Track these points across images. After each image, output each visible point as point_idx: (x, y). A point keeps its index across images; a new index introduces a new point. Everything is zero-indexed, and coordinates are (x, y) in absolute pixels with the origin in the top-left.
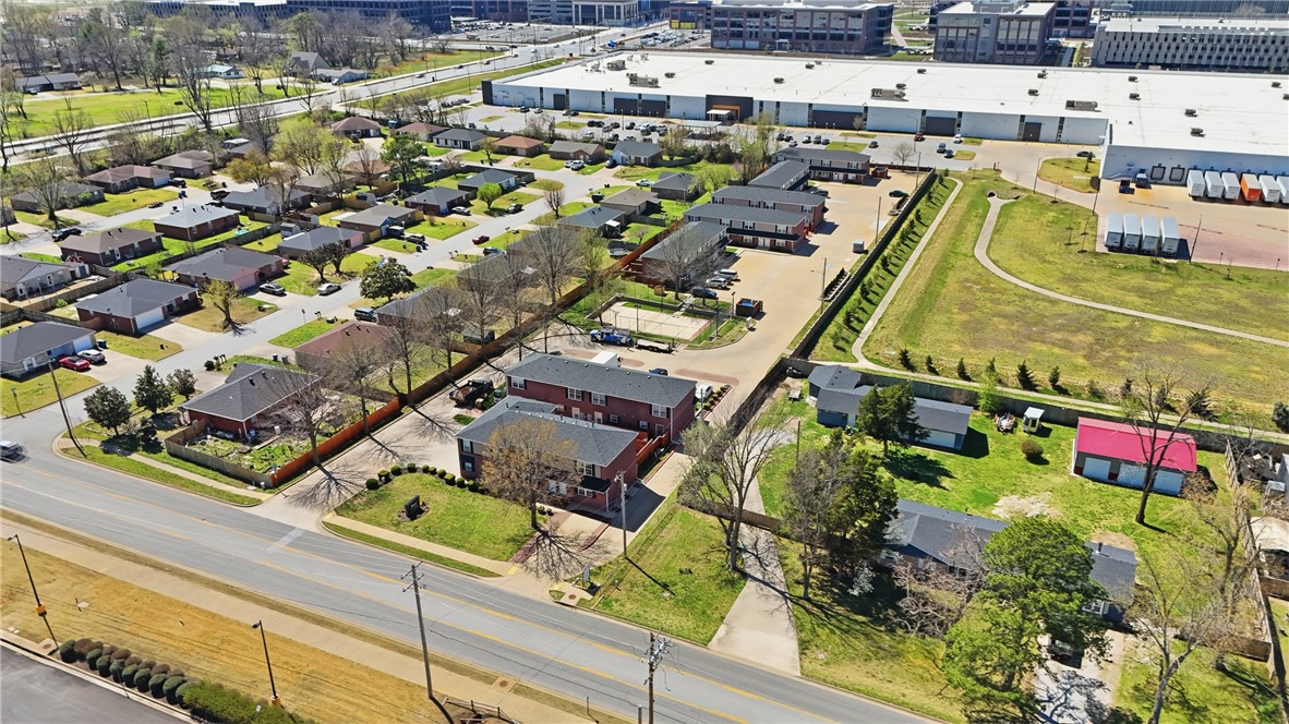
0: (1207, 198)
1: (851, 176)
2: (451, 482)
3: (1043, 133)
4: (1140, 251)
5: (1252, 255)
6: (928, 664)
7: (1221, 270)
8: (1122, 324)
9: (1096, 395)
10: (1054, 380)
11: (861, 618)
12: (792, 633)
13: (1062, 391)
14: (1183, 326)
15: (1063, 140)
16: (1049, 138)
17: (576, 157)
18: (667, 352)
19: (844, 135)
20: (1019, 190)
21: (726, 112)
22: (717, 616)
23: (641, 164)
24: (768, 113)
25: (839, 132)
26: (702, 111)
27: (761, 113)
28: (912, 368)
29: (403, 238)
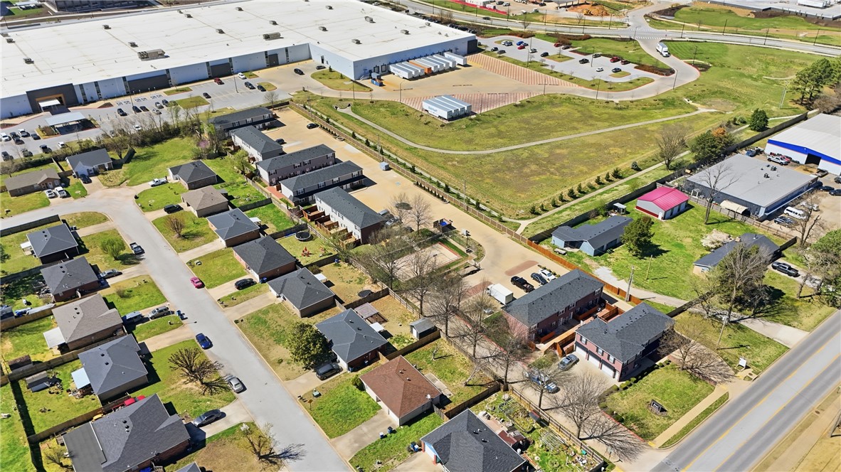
0: (414, 78)
1: (267, 124)
2: (625, 388)
3: (281, 60)
4: (459, 116)
6: (800, 303)
7: (493, 114)
8: (526, 154)
9: (593, 188)
10: (579, 190)
13: (584, 192)
14: (538, 145)
15: (290, 60)
16: (285, 61)
17: (44, 186)
18: (479, 270)
19: (168, 93)
20: (341, 100)
21: (56, 102)
22: (766, 339)
23: (110, 169)
24: (91, 92)
25: (161, 92)
26: (27, 106)
27: (84, 94)
28: (538, 214)
29: (147, 319)
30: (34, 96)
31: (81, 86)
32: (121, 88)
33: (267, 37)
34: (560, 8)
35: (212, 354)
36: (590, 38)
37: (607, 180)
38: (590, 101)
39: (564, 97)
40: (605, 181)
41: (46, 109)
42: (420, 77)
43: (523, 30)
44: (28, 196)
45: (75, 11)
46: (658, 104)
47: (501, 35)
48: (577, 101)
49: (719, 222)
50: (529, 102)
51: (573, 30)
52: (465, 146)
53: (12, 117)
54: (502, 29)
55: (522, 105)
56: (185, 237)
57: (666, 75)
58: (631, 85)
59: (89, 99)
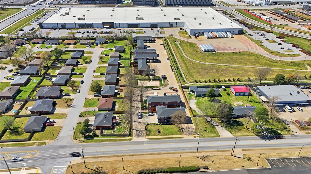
0: (209, 38)
1: (150, 41)
2: (157, 125)
3: (174, 26)
4: (209, 51)
5: (223, 49)
6: (245, 129)
7: (222, 53)
8: (217, 67)
9: (225, 81)
10: (219, 80)
11: (232, 126)
12: (228, 131)
13: (220, 82)
14: (225, 65)
15: (177, 27)
16: (176, 26)
17: (87, 44)
18: (160, 89)
19: (136, 29)
20: (179, 40)
21: (108, 26)
22: (217, 132)
23: (104, 44)
24: (118, 26)
25: (135, 29)
26: (102, 26)
27: (116, 26)
28: (197, 83)
29: (77, 74)
30: (104, 24)
31: (116, 23)
32: (126, 26)
33: (175, 19)
34: (300, 25)
35: (81, 85)
36: (297, 37)
37: (233, 80)
38: (264, 57)
39: (256, 54)
40: (233, 81)
41: (106, 27)
42: (211, 38)
43: (270, 30)
44: (84, 45)
45: (137, 5)
46: (291, 64)
47: (259, 30)
48: (259, 56)
49: (254, 102)
50: (239, 52)
51: (291, 33)
52: (200, 60)
53: (98, 28)
54: (263, 29)
55: (235, 53)
56: (102, 62)
57: (310, 55)
58: (288, 55)
59: (117, 27)
